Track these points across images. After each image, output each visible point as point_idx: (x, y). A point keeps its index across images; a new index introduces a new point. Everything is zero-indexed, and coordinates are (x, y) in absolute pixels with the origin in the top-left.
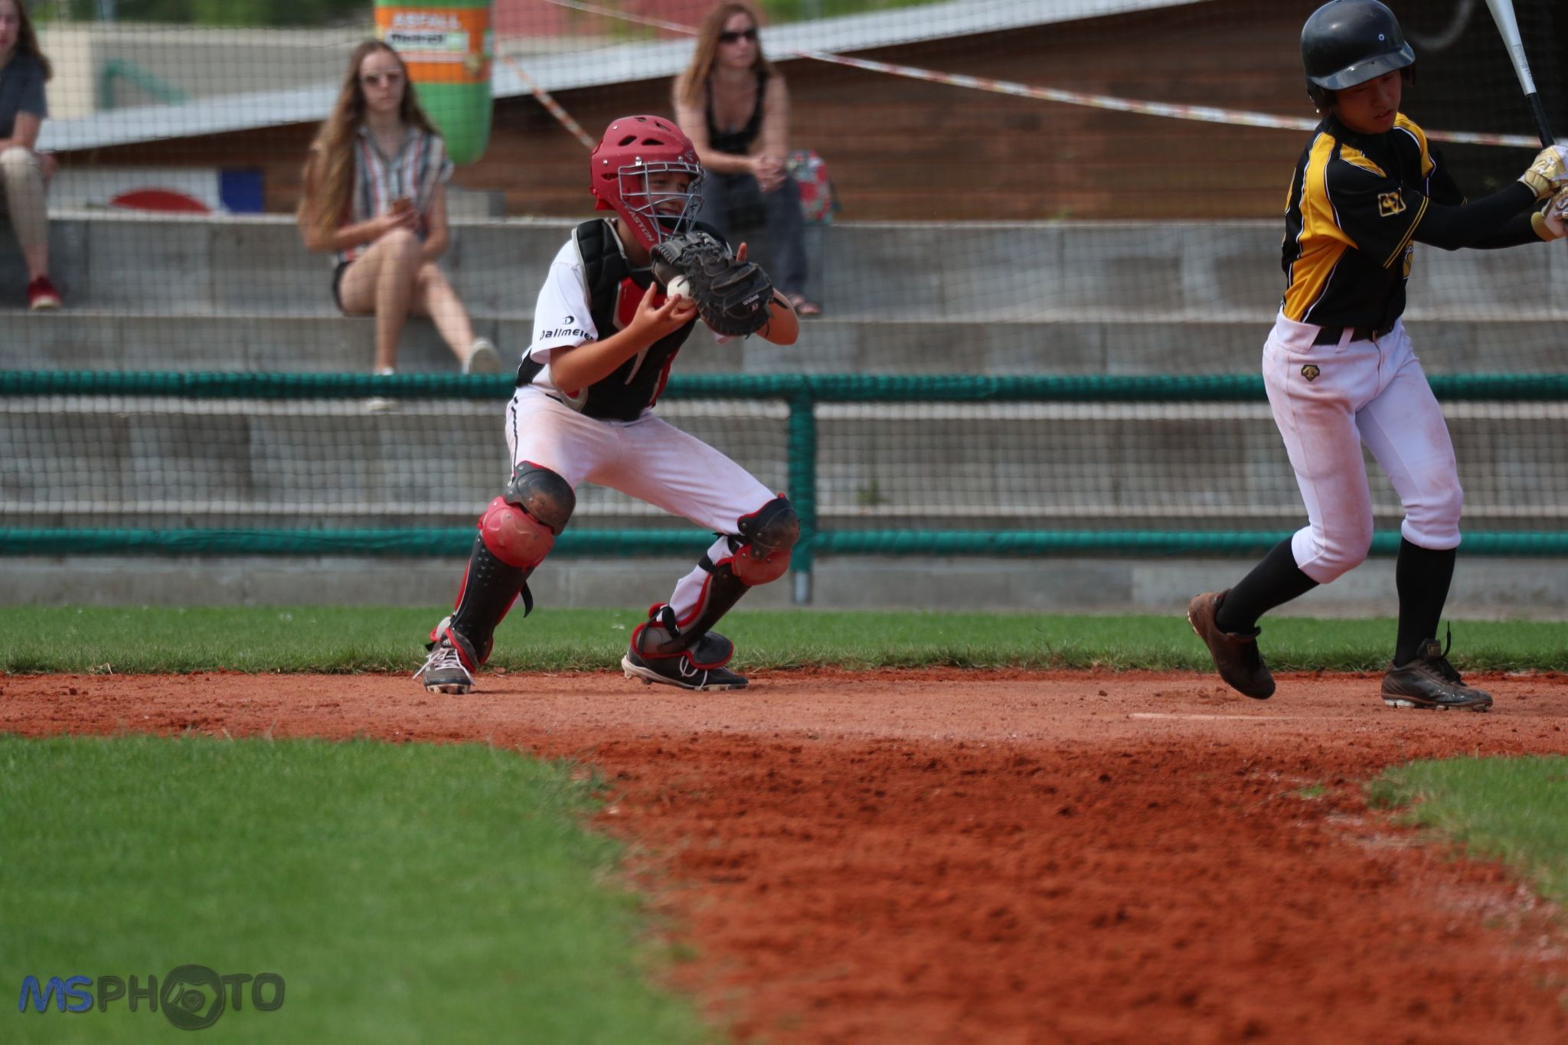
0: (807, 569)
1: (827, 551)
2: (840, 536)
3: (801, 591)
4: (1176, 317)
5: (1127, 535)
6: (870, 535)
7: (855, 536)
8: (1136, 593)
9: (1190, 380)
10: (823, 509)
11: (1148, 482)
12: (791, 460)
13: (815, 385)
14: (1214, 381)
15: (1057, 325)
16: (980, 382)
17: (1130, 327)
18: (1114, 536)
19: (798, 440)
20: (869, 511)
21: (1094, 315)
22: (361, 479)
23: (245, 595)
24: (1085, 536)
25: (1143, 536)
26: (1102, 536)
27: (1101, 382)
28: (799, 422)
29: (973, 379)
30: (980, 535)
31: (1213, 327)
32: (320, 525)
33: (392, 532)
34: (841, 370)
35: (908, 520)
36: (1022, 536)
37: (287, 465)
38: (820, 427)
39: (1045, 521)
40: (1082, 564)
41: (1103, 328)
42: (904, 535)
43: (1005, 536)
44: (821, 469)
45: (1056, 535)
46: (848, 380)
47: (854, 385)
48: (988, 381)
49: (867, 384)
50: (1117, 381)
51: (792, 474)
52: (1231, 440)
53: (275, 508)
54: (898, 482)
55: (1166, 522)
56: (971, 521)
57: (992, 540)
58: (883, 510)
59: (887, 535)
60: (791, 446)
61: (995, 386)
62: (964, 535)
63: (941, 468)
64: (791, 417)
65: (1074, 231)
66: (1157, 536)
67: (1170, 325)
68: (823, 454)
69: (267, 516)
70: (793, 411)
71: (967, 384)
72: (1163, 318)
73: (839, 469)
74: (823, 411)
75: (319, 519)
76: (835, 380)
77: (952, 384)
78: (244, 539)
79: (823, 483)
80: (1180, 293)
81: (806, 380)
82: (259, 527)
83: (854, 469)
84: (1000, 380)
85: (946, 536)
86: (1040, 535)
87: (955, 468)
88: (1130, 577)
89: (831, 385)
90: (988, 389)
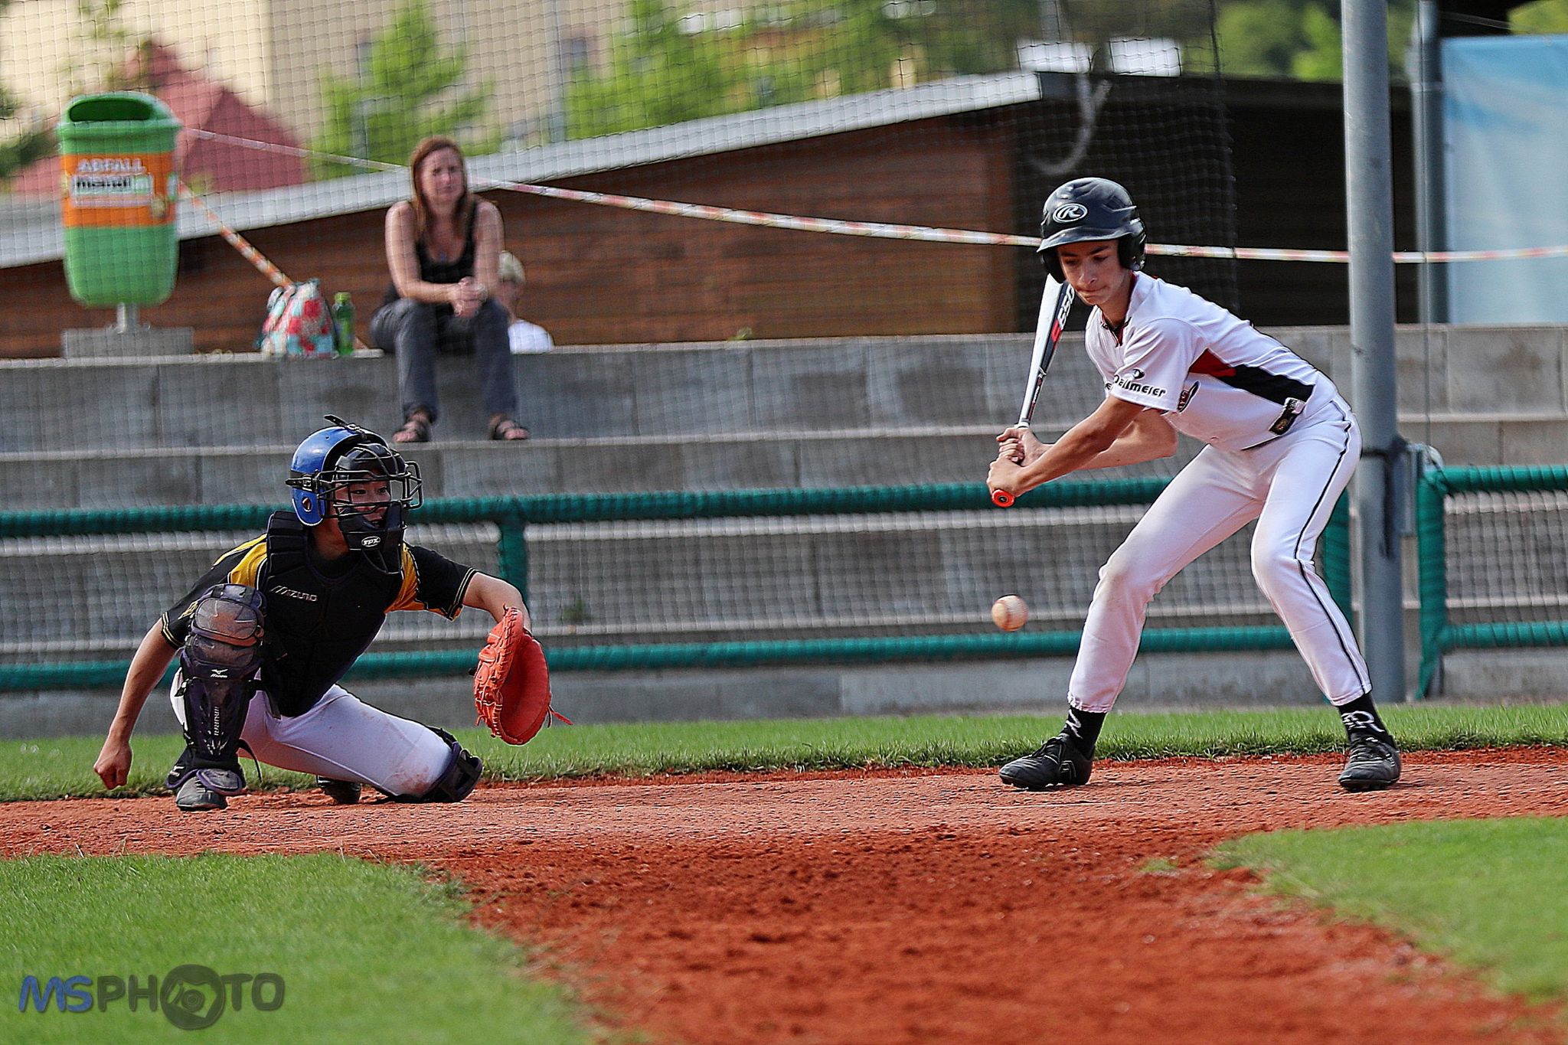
4: (863, 432)
5: (831, 645)
6: (583, 652)
8: (844, 700)
9: (887, 491)
11: (853, 591)
13: (523, 507)
14: (913, 493)
16: (684, 500)
17: (819, 443)
18: (818, 646)
19: (509, 560)
21: (781, 434)
24: (793, 646)
25: (849, 644)
28: (508, 545)
29: (678, 497)
30: (690, 649)
31: (899, 441)
35: (618, 637)
36: (731, 648)
38: (530, 550)
39: (754, 633)
40: (789, 674)
41: (796, 445)
42: (615, 651)
44: (532, 590)
46: (556, 502)
47: (563, 506)
48: (693, 498)
49: (575, 505)
52: (931, 548)
54: (608, 600)
56: (681, 636)
58: (595, 628)
59: (599, 651)
60: (503, 568)
61: (700, 503)
62: (673, 650)
63: (650, 583)
64: (502, 540)
65: (763, 351)
67: (857, 440)
68: (534, 575)
70: (503, 534)
71: (672, 502)
72: (850, 433)
73: (549, 588)
74: (532, 533)
76: (544, 502)
77: (659, 502)
80: (866, 409)
81: (515, 503)
83: (562, 588)
84: (706, 497)
85: (657, 650)
86: (749, 647)
87: (664, 584)
88: (837, 683)
89: (540, 507)
90: (694, 506)
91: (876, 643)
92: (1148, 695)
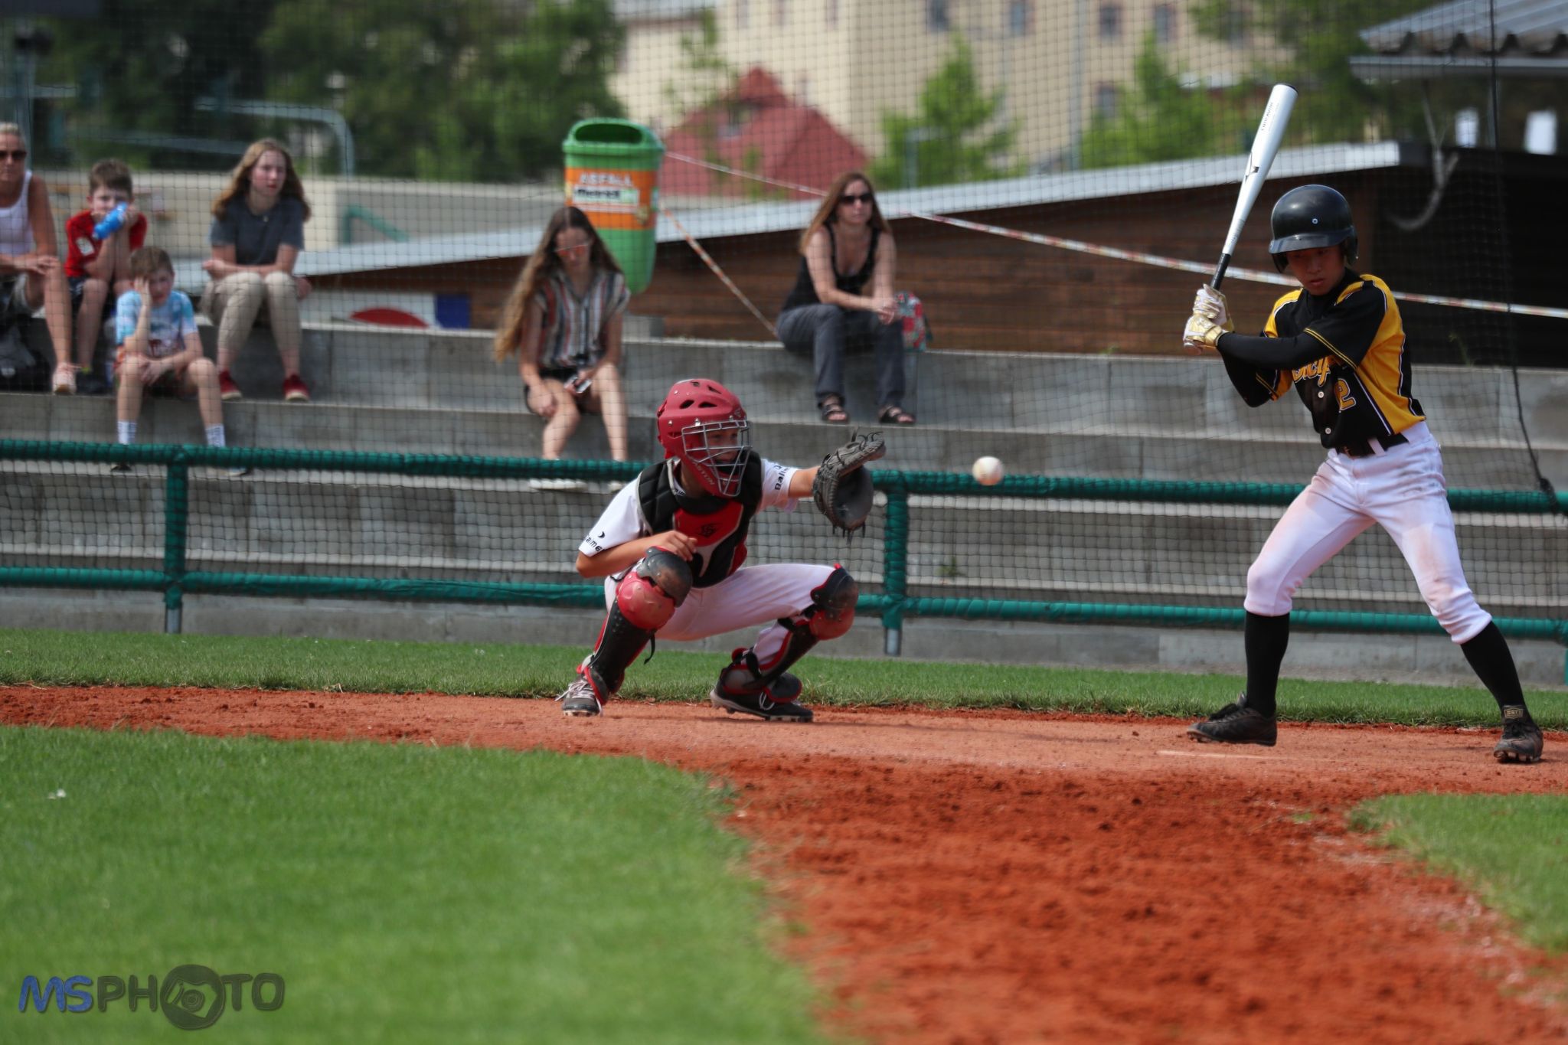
0: (898, 628)
1: (914, 613)
2: (924, 602)
3: (892, 645)
4: (1200, 435)
5: (1156, 609)
6: (950, 601)
7: (937, 602)
8: (1161, 655)
9: (1210, 485)
10: (911, 580)
11: (1174, 566)
12: (887, 539)
13: (908, 479)
14: (1229, 487)
15: (1104, 437)
16: (1041, 481)
17: (1162, 441)
18: (1145, 609)
19: (893, 522)
20: (949, 582)
21: (1134, 431)
22: (542, 543)
23: (447, 633)
24: (1122, 607)
25: (1168, 609)
26: (1135, 608)
27: (1139, 485)
28: (894, 509)
29: (1036, 479)
30: (1037, 605)
31: (1230, 444)
32: (508, 580)
33: (566, 587)
34: (930, 468)
35: (980, 590)
36: (1071, 606)
37: (484, 530)
38: (912, 514)
39: (1091, 595)
40: (1119, 630)
41: (1141, 442)
42: (976, 602)
43: (1058, 605)
44: (910, 547)
45: (1098, 607)
46: (936, 476)
47: (940, 480)
48: (1047, 481)
49: (950, 480)
50: (1151, 484)
51: (887, 550)
52: (1241, 535)
53: (473, 564)
54: (972, 560)
55: (1187, 598)
56: (1030, 593)
57: (1047, 608)
58: (960, 582)
59: (962, 601)
60: (888, 528)
61: (1053, 485)
62: (1024, 604)
63: (1008, 549)
64: (888, 504)
65: (1120, 363)
66: (1180, 610)
67: (1195, 441)
68: (913, 535)
69: (466, 570)
70: (889, 500)
71: (1031, 482)
72: (1190, 435)
73: (925, 547)
74: (914, 501)
75: (507, 574)
76: (925, 476)
77: (1019, 482)
78: (448, 588)
79: (912, 559)
80: (1203, 416)
81: (901, 475)
82: (460, 580)
83: (937, 548)
84: (1057, 480)
85: (1010, 604)
86: (1086, 606)
87: (1019, 550)
88: (1157, 642)
89: (921, 480)
90: (1047, 487)
91: (1190, 610)
92: (1415, 668)
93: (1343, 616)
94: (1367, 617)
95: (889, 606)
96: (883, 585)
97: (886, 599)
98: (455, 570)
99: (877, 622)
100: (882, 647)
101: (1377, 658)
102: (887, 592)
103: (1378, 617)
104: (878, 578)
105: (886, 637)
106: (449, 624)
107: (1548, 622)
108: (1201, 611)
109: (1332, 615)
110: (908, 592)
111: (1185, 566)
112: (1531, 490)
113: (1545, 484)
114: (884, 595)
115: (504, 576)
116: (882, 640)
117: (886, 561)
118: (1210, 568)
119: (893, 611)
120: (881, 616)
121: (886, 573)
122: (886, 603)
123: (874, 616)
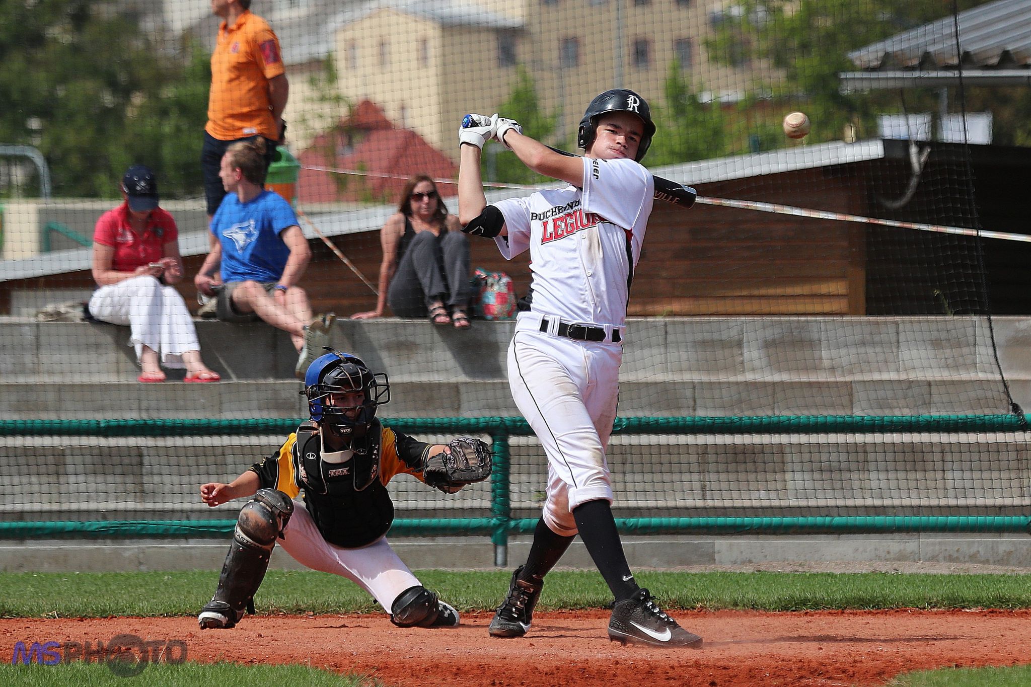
0: (505, 544)
1: (517, 532)
2: (525, 522)
3: (500, 558)
4: (740, 378)
5: (711, 520)
8: (717, 557)
9: (750, 419)
10: (513, 505)
11: (724, 485)
13: (508, 423)
14: (765, 420)
15: (664, 383)
17: (711, 385)
18: (702, 520)
19: (497, 459)
21: (687, 377)
23: (140, 563)
24: (684, 520)
25: (721, 520)
26: (694, 520)
27: (693, 421)
28: (498, 447)
31: (765, 384)
32: (188, 518)
36: (643, 521)
37: (167, 479)
38: (512, 451)
39: (658, 511)
40: (682, 540)
41: (694, 386)
43: (632, 521)
44: (512, 478)
45: (665, 520)
50: (703, 419)
51: (494, 482)
52: (777, 458)
53: (159, 506)
55: (736, 510)
57: (624, 523)
64: (493, 443)
65: (674, 323)
66: (730, 520)
67: (737, 383)
68: (513, 469)
69: (154, 511)
70: (494, 440)
72: (732, 379)
73: (524, 478)
74: (513, 440)
75: (187, 514)
78: (139, 527)
79: (513, 487)
80: (742, 363)
81: (502, 420)
82: (149, 519)
83: (534, 478)
84: (628, 419)
86: (655, 521)
88: (713, 546)
89: (519, 424)
90: (620, 426)
91: (739, 520)
92: (920, 560)
93: (860, 520)
94: (879, 520)
95: (496, 527)
96: (491, 510)
97: (494, 521)
98: (145, 511)
99: (488, 541)
100: (493, 559)
101: (888, 553)
102: (495, 516)
103: (888, 520)
104: (487, 504)
105: (496, 553)
106: (141, 556)
107: (1022, 518)
108: (747, 520)
109: (851, 520)
110: (512, 515)
111: (733, 485)
112: (1005, 414)
113: (1016, 408)
114: (492, 518)
115: (185, 515)
116: (493, 554)
117: (493, 491)
118: (753, 485)
119: (500, 531)
120: (491, 535)
121: (494, 500)
122: (494, 524)
123: (485, 535)
